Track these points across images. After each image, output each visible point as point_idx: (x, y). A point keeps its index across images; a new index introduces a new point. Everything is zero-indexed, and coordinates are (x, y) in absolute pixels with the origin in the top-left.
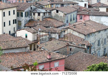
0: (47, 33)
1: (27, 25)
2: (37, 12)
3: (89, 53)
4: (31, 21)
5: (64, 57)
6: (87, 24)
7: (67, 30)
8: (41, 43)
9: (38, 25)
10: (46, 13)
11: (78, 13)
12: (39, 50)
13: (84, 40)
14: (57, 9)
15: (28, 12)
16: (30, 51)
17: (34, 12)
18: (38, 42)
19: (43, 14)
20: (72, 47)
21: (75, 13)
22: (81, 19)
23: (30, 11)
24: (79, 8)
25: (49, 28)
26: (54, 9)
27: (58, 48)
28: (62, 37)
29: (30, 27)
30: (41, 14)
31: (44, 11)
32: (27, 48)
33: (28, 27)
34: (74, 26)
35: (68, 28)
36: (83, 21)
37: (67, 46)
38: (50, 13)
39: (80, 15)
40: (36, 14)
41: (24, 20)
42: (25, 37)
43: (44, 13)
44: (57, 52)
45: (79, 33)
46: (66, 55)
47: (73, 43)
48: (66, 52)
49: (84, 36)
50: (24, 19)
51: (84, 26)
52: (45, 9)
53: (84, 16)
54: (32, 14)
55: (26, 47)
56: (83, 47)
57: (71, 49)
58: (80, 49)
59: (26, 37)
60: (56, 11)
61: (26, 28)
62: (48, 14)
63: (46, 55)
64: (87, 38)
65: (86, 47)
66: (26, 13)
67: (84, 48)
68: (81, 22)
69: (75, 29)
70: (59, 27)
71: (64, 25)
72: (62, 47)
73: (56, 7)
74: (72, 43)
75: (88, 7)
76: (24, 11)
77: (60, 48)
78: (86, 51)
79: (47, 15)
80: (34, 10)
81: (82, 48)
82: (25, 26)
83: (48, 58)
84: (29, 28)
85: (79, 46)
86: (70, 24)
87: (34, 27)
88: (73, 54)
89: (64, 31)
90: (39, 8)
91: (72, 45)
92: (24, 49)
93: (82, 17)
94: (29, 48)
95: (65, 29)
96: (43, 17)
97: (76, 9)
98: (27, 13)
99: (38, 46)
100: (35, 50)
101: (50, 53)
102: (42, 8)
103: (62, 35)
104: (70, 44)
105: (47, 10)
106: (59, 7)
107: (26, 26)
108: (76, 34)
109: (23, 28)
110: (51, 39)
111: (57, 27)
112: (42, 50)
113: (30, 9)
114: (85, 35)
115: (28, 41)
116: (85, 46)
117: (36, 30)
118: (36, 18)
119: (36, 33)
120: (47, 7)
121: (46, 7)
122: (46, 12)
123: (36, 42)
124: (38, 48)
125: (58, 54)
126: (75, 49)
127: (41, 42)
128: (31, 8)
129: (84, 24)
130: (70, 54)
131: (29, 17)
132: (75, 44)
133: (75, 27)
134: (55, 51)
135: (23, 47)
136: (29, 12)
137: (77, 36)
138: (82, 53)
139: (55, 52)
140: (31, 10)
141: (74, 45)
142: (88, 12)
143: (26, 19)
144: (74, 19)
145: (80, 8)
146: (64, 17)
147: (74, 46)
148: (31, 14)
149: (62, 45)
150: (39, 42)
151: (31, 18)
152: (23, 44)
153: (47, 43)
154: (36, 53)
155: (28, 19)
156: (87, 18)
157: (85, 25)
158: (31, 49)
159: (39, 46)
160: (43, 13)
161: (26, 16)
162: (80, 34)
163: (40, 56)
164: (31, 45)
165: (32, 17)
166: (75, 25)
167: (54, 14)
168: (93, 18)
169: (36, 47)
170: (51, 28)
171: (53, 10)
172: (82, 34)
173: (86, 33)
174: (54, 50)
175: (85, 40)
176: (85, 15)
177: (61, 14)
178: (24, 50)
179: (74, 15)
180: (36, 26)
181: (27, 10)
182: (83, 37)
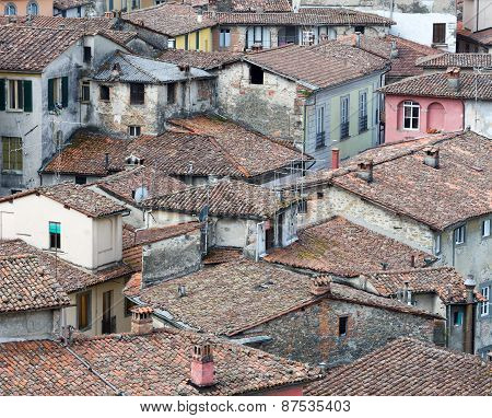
0: (187, 219)
1: (59, 166)
2: (123, 82)
3: (459, 345)
4: (85, 136)
5: (299, 372)
6: (448, 156)
7: (320, 195)
8: (149, 283)
9: (129, 161)
10: (184, 83)
11: (394, 87)
12: (135, 327)
13: (429, 263)
14: (251, 59)
15: (65, 80)
16: (76, 334)
17: (104, 76)
18: (127, 277)
19: (164, 90)
20: (351, 311)
21: (372, 87)
22: (407, 125)
23: (81, 74)
24: (394, 53)
25: (201, 185)
26: (237, 62)
27: (258, 318)
28: (286, 243)
29: (81, 179)
30: (153, 95)
31: (167, 71)
32: (56, 315)
33: (64, 174)
34: (365, 174)
35: (330, 184)
36: (426, 141)
37: (318, 300)
38: (208, 83)
39: (406, 97)
40: (122, 94)
41: (38, 133)
42: (43, 242)
43: (171, 86)
44: (257, 345)
45: (400, 215)
46: (314, 359)
47: (356, 282)
48: (312, 342)
49: (428, 234)
50: (38, 127)
51: (431, 173)
52: (176, 56)
53: (429, 108)
54: (95, 92)
55: (52, 310)
56: (422, 307)
57: (343, 321)
58: (405, 325)
59: (55, 240)
60: (246, 71)
61: (55, 181)
62: (193, 93)
63: (180, 360)
64: (448, 251)
65: (439, 309)
66: (51, 83)
67: (430, 317)
68: (413, 147)
69: (371, 191)
70: (269, 176)
71: (299, 165)
72: (286, 309)
73: (251, 44)
74: (351, 285)
75: (453, 49)
76: (38, 73)
77: (272, 312)
78: (441, 339)
79: (191, 98)
80: (108, 63)
81: (416, 314)
82: (45, 173)
83: (198, 381)
84: (72, 181)
85: (398, 304)
86: (338, 159)
87: (107, 178)
88: (357, 355)
89: (303, 206)
90: (138, 52)
91: (351, 294)
92: (41, 320)
93: (416, 111)
94: (70, 316)
95: (308, 187)
96: (160, 110)
97: (379, 63)
98: (59, 84)
99: (129, 305)
100: (108, 326)
101: (207, 349)
102: (159, 52)
103: (285, 227)
104: (337, 289)
105: (188, 69)
106: (266, 45)
107: (50, 173)
108: (380, 223)
109: (36, 184)
110: (212, 255)
111: (254, 180)
112: (155, 331)
113: (78, 59)
114: (434, 230)
115: (68, 268)
116: (438, 300)
117: (120, 198)
118: (118, 119)
119: (116, 214)
120: (192, 45)
121: (180, 44)
122: (181, 76)
123: (118, 272)
124: (128, 313)
125: (261, 353)
126: (370, 320)
127: (150, 276)
128: (87, 50)
129: (431, 160)
130: (342, 352)
131: (74, 113)
132: (370, 286)
133: (370, 181)
134: (240, 334)
135: (34, 310)
136: (71, 79)
137: (383, 237)
138: (419, 346)
139: (243, 340)
140: (85, 66)
141: (365, 298)
142: (453, 81)
143: (52, 125)
144: (363, 128)
145: (406, 51)
146: (297, 112)
147: (362, 304)
148: (86, 90)
149: (288, 292)
150: (139, 276)
151: (88, 118)
152: (35, 291)
153: (190, 283)
154: (119, 349)
155: (66, 123)
156: (448, 119)
157: (437, 167)
158: (83, 323)
159: (136, 299)
160: (160, 83)
161: (51, 106)
162: (406, 225)
163: (145, 369)
164: (83, 297)
165: (95, 114)
166: (371, 166)
167: (235, 92)
168: (489, 121)
169: (117, 309)
170: (214, 181)
171: (226, 66)
172: (419, 222)
173: (443, 215)
174: (237, 327)
175: (436, 266)
176: (436, 100)
177: (279, 93)
178: (37, 329)
179: (363, 97)
180: (116, 171)
181: (56, 66)
182: (421, 241)
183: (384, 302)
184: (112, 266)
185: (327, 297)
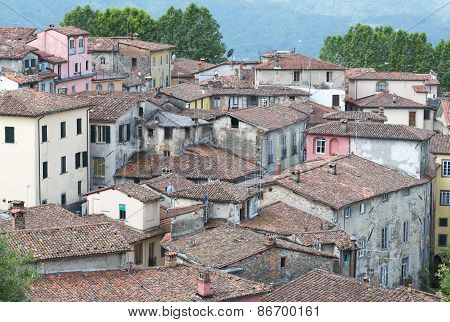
0: (196, 203)
1: (125, 173)
2: (160, 127)
3: (347, 273)
4: (140, 156)
5: (258, 288)
6: (341, 168)
7: (271, 190)
8: (175, 239)
9: (164, 171)
10: (195, 127)
11: (311, 130)
12: (167, 263)
13: (331, 228)
14: (232, 114)
15: (128, 126)
16: (134, 266)
17: (150, 124)
18: (163, 235)
19: (183, 133)
20: (287, 254)
21: (299, 130)
22: (318, 151)
23: (138, 122)
24: (311, 111)
25: (204, 184)
26: (224, 116)
27: (236, 258)
28: (251, 216)
29: (137, 180)
30: (177, 134)
31: (185, 121)
32: (123, 256)
33: (127, 178)
34: (295, 178)
35: (275, 183)
36: (329, 160)
37: (269, 248)
38: (208, 128)
39: (317, 135)
40: (161, 133)
41: (113, 156)
42: (116, 216)
43: (187, 129)
44: (235, 273)
45: (314, 201)
46: (267, 281)
47: (290, 238)
48: (266, 272)
49: (331, 211)
50: (113, 152)
51: (332, 177)
52: (190, 112)
53: (331, 141)
54: (145, 134)
55: (121, 253)
56: (327, 252)
57: (283, 260)
58: (317, 262)
59: (123, 214)
60: (229, 120)
61: (122, 182)
62: (198, 133)
63: (192, 281)
64: (341, 221)
65: (337, 253)
66: (121, 127)
67: (331, 257)
68: (322, 163)
69: (299, 187)
70: (242, 179)
71: (258, 172)
72: (251, 253)
73: (231, 106)
74: (287, 240)
75: (343, 109)
76: (114, 122)
77: (244, 255)
78: (337, 269)
80: (152, 116)
81: (323, 256)
82: (117, 177)
83: (202, 293)
84: (132, 181)
85: (314, 250)
86: (280, 170)
87: (152, 180)
88: (291, 278)
89: (260, 196)
90: (169, 110)
91: (288, 244)
92: (115, 259)
93: (323, 143)
94: (130, 257)
95: (264, 186)
96: (181, 143)
97: (303, 116)
98: (125, 128)
99: (164, 251)
100: (152, 262)
101: (207, 275)
102: (181, 110)
103: (251, 207)
104: (280, 242)
105: (196, 119)
106: (240, 106)
107: (120, 177)
108: (304, 205)
109: (112, 183)
110: (210, 223)
111: (235, 181)
112: (178, 265)
113: (135, 114)
114: (333, 209)
115: (130, 230)
116: (336, 248)
117: (159, 191)
118: (158, 148)
119: (156, 200)
120: (199, 107)
121: (193, 106)
122: (193, 123)
123: (157, 232)
124: (163, 255)
125: (238, 278)
126: (298, 260)
127: (175, 235)
128: (141, 109)
129: (332, 170)
130: (282, 277)
131: (133, 144)
132: (298, 240)
133: (298, 182)
134: (225, 267)
135: (111, 253)
136: (132, 125)
137: (305, 213)
138: (325, 273)
139: (230, 270)
140: (139, 118)
141: (296, 247)
142: (343, 126)
143: (121, 151)
144: (294, 152)
145: (317, 110)
146: (258, 143)
147: (294, 250)
148: (140, 131)
149: (253, 244)
150: (169, 234)
151: (141, 146)
152: (111, 243)
153: (198, 238)
154: (158, 275)
155: (128, 149)
156: (342, 148)
157: (335, 174)
158: (138, 261)
159: (168, 248)
160: (181, 128)
161: (121, 140)
162: (318, 207)
163: (173, 286)
164: (138, 246)
165: (146, 145)
166: (299, 173)
167: (223, 133)
168: (364, 149)
169: (157, 253)
170: (210, 182)
171: (217, 118)
172: (325, 205)
173: (339, 200)
174: (224, 263)
175: (335, 229)
176: (334, 137)
177: (247, 133)
178: (113, 264)
179: (294, 136)
180: (157, 176)
181: (124, 118)
182: (326, 215)
183: (306, 249)
184: (154, 229)
185: (274, 246)
